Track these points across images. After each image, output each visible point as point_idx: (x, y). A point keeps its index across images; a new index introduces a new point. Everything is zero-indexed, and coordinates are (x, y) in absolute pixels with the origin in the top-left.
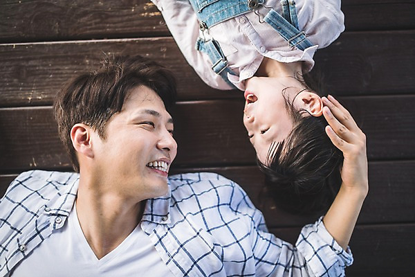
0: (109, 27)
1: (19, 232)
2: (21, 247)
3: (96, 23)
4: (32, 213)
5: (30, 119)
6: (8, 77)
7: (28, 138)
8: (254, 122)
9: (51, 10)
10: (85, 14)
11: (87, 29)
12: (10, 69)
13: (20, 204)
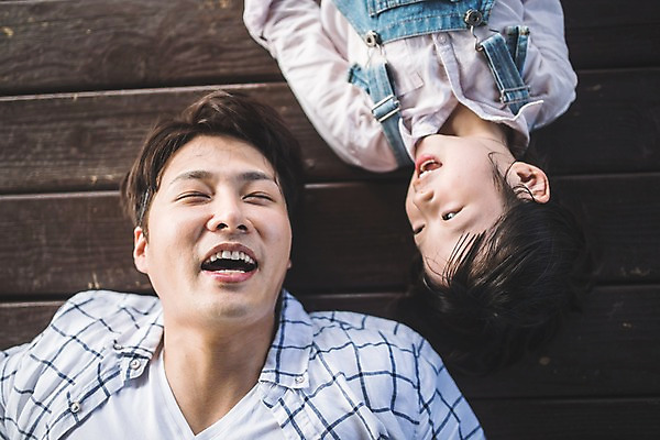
0: (224, 67)
1: (71, 381)
2: (73, 407)
3: (203, 61)
4: (93, 352)
5: (92, 211)
6: (62, 145)
7: (88, 242)
8: (433, 200)
9: (136, 42)
10: (187, 47)
11: (188, 71)
12: (67, 133)
13: (74, 338)
